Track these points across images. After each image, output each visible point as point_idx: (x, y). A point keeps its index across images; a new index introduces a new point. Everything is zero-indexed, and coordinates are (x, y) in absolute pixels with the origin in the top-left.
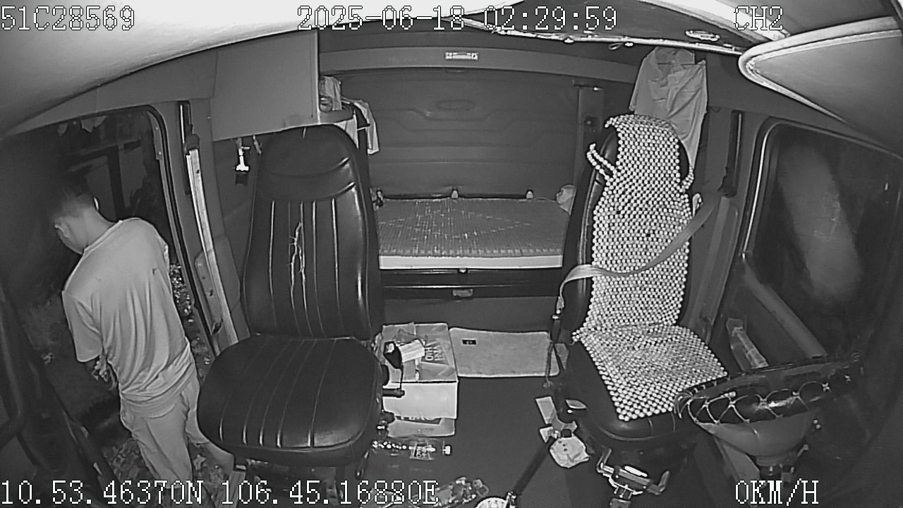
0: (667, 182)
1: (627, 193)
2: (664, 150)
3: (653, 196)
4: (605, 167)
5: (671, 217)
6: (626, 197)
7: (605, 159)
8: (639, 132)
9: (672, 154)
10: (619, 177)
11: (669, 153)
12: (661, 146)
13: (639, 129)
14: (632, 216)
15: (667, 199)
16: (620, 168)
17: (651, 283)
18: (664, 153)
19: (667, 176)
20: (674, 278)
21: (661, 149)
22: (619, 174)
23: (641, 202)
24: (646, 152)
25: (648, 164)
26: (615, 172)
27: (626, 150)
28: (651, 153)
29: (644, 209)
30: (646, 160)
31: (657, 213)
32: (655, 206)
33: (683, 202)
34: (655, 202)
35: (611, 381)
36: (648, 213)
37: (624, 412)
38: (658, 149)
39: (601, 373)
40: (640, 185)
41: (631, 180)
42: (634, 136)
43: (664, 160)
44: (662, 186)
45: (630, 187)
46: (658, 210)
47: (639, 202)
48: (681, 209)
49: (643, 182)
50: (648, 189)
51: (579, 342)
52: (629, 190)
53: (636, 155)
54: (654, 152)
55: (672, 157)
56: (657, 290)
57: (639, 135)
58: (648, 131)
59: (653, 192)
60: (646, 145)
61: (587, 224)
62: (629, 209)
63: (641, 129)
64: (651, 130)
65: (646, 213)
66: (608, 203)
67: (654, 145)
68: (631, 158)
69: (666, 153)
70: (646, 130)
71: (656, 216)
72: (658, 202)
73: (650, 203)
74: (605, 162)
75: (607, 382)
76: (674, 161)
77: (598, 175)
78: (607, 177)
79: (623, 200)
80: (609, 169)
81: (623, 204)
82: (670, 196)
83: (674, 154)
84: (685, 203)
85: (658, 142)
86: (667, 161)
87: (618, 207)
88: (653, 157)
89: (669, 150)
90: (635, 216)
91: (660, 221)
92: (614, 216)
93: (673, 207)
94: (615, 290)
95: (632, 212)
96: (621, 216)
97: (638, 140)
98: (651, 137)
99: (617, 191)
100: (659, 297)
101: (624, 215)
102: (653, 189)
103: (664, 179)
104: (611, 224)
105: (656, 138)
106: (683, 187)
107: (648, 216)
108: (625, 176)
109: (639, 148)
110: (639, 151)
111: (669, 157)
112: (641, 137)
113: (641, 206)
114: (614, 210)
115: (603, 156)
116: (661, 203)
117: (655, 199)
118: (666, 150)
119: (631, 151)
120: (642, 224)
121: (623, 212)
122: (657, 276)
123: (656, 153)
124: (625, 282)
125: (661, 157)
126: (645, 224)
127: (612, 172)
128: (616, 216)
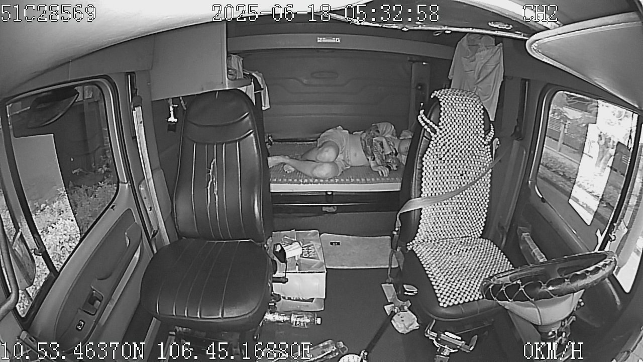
0: (475, 137)
1: (447, 145)
2: (473, 114)
3: (465, 147)
4: (430, 127)
5: (478, 162)
6: (446, 148)
7: (431, 121)
8: (455, 102)
9: (479, 117)
10: (441, 134)
11: (477, 116)
12: (471, 111)
13: (455, 99)
14: (450, 162)
15: (475, 149)
16: (442, 127)
17: (463, 209)
18: (473, 116)
19: (475, 132)
20: (480, 205)
21: (471, 113)
22: (441, 132)
23: (457, 151)
24: (460, 116)
25: (462, 124)
26: (438, 130)
27: (446, 114)
28: (464, 116)
29: (459, 156)
30: (460, 121)
31: (468, 159)
32: (466, 154)
33: (486, 151)
34: (467, 152)
35: (434, 278)
36: (462, 159)
37: (444, 301)
38: (469, 114)
39: (428, 272)
40: (456, 139)
41: (450, 136)
42: (452, 104)
43: (473, 121)
44: (471, 140)
45: (449, 141)
46: (468, 157)
47: (455, 151)
48: (485, 156)
49: (458, 137)
50: (462, 142)
51: (412, 250)
52: (448, 143)
53: (453, 118)
54: (466, 116)
55: (478, 119)
56: (468, 214)
57: (455, 103)
58: (462, 100)
59: (465, 144)
60: (460, 110)
61: (418, 168)
62: (448, 156)
63: (457, 99)
64: (464, 100)
65: (460, 159)
66: (433, 152)
67: (466, 110)
68: (449, 120)
69: (475, 116)
70: (460, 100)
71: (468, 161)
72: (469, 151)
73: (463, 152)
74: (431, 123)
75: (432, 279)
76: (480, 121)
77: (426, 132)
78: (432, 134)
79: (444, 150)
80: (434, 128)
81: (444, 153)
82: (477, 147)
83: (480, 116)
84: (488, 152)
85: (469, 108)
86: (475, 122)
87: (440, 155)
88: (466, 119)
89: (476, 114)
90: (452, 161)
91: (471, 165)
92: (437, 161)
93: (479, 155)
94: (438, 214)
95: (450, 159)
96: (443, 162)
97: (455, 107)
98: (464, 105)
99: (440, 144)
100: (469, 218)
101: (444, 161)
102: (465, 142)
103: (473, 135)
104: (435, 168)
105: (468, 105)
106: (486, 140)
107: (462, 162)
108: (446, 133)
109: (455, 113)
110: (455, 115)
111: (477, 119)
112: (457, 105)
113: (457, 154)
114: (437, 157)
115: (429, 119)
116: (471, 152)
117: (467, 149)
118: (475, 114)
119: (450, 115)
120: (457, 167)
121: (444, 159)
122: (468, 203)
123: (468, 116)
124: (445, 209)
125: (471, 119)
126: (459, 167)
127: (436, 130)
128: (439, 162)
